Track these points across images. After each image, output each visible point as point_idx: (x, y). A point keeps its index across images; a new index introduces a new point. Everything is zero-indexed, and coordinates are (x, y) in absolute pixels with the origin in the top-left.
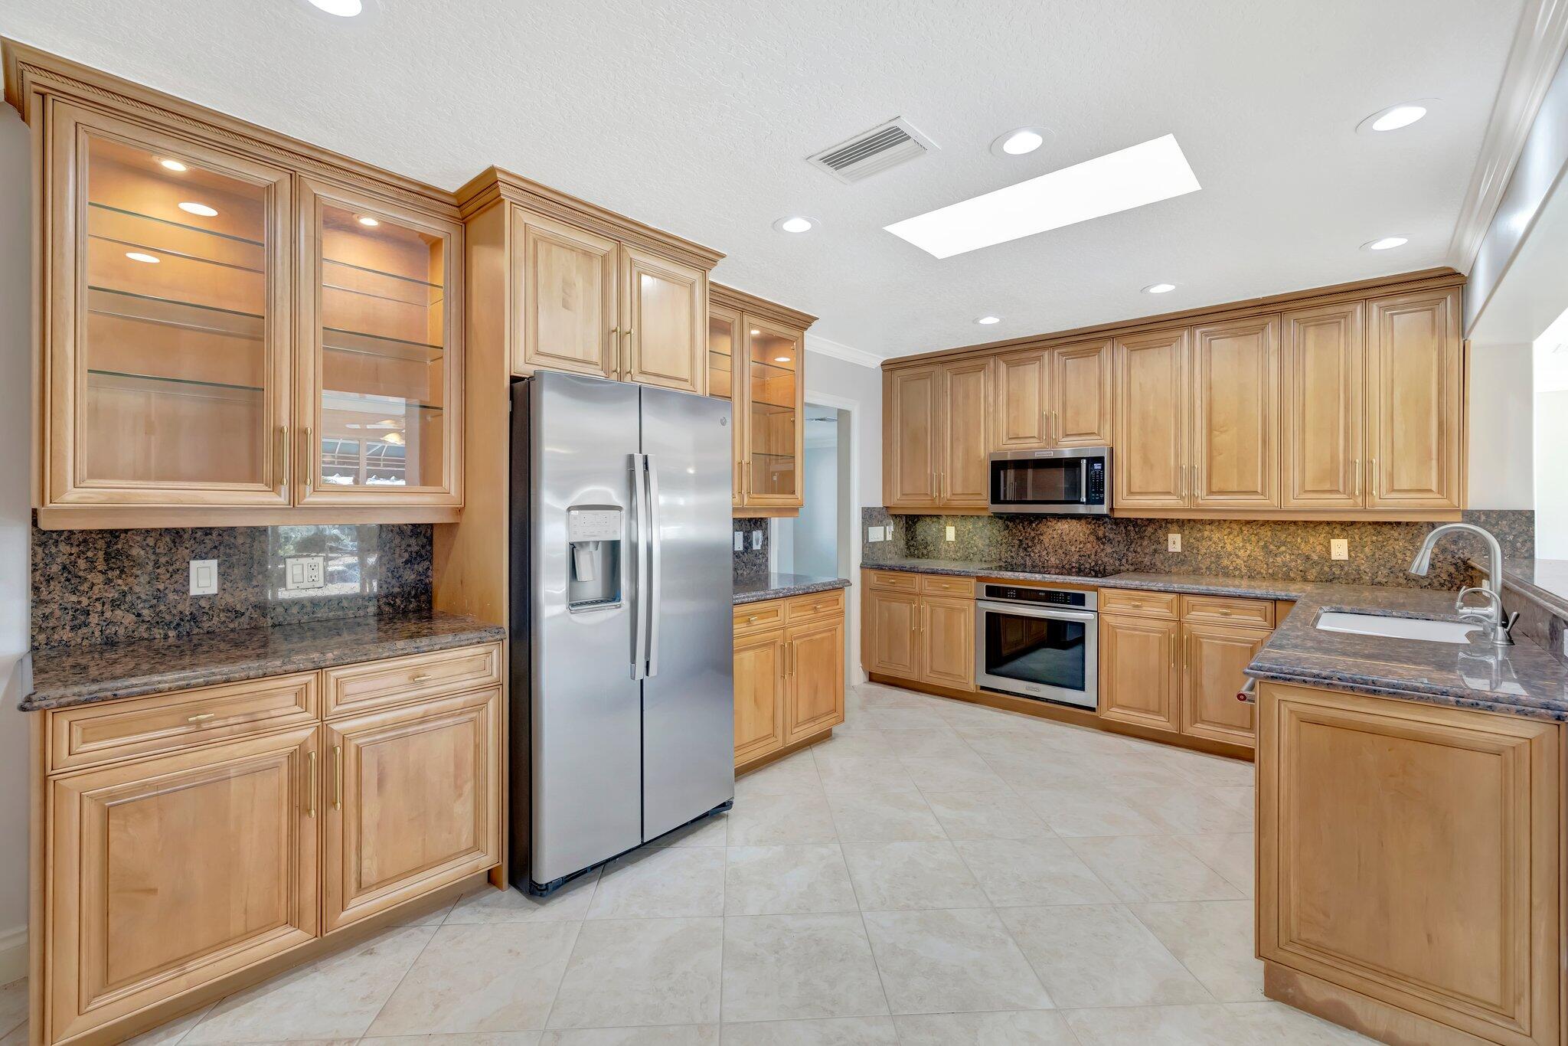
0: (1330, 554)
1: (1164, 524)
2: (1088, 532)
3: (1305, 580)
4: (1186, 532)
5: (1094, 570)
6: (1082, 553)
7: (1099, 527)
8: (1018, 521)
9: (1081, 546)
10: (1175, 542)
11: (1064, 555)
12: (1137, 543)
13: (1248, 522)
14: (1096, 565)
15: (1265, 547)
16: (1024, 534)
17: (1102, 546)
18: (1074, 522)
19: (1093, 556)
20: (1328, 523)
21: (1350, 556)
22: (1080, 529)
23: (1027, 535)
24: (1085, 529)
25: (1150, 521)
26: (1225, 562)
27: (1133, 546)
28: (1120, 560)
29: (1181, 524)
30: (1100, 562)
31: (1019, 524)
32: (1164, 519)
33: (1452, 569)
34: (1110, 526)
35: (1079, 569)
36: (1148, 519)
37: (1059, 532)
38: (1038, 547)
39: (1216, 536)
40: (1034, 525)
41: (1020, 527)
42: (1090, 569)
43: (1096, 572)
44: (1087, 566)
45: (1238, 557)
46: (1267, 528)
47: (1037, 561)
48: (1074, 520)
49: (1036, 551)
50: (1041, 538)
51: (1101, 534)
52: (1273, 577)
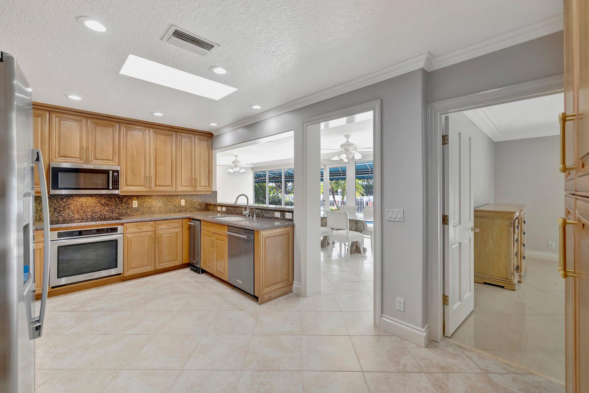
0: (181, 204)
1: (131, 197)
2: (97, 202)
3: (175, 212)
4: (139, 200)
5: (99, 218)
6: (93, 211)
7: (102, 199)
8: (53, 198)
9: (93, 208)
10: (135, 204)
11: (83, 213)
12: (120, 205)
13: (160, 196)
14: (101, 216)
15: (164, 203)
16: (57, 205)
17: (104, 208)
18: (89, 198)
19: (99, 212)
20: (180, 195)
21: (185, 204)
22: (92, 201)
23: (60, 205)
24: (95, 201)
25: (126, 196)
26: (152, 209)
27: (118, 206)
28: (112, 213)
29: (137, 197)
30: (103, 214)
31: (54, 200)
32: (131, 195)
33: (204, 206)
34: (107, 199)
35: (92, 218)
36: (124, 196)
37: (81, 202)
38: (67, 211)
39: (149, 200)
40: (64, 200)
41: (55, 201)
42: (98, 218)
43: (101, 219)
44: (96, 217)
45: (156, 207)
46: (165, 197)
47: (67, 218)
48: (89, 197)
49: (66, 213)
50: (69, 206)
51: (103, 202)
52: (166, 212)
